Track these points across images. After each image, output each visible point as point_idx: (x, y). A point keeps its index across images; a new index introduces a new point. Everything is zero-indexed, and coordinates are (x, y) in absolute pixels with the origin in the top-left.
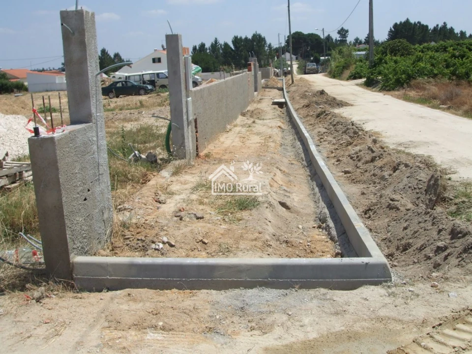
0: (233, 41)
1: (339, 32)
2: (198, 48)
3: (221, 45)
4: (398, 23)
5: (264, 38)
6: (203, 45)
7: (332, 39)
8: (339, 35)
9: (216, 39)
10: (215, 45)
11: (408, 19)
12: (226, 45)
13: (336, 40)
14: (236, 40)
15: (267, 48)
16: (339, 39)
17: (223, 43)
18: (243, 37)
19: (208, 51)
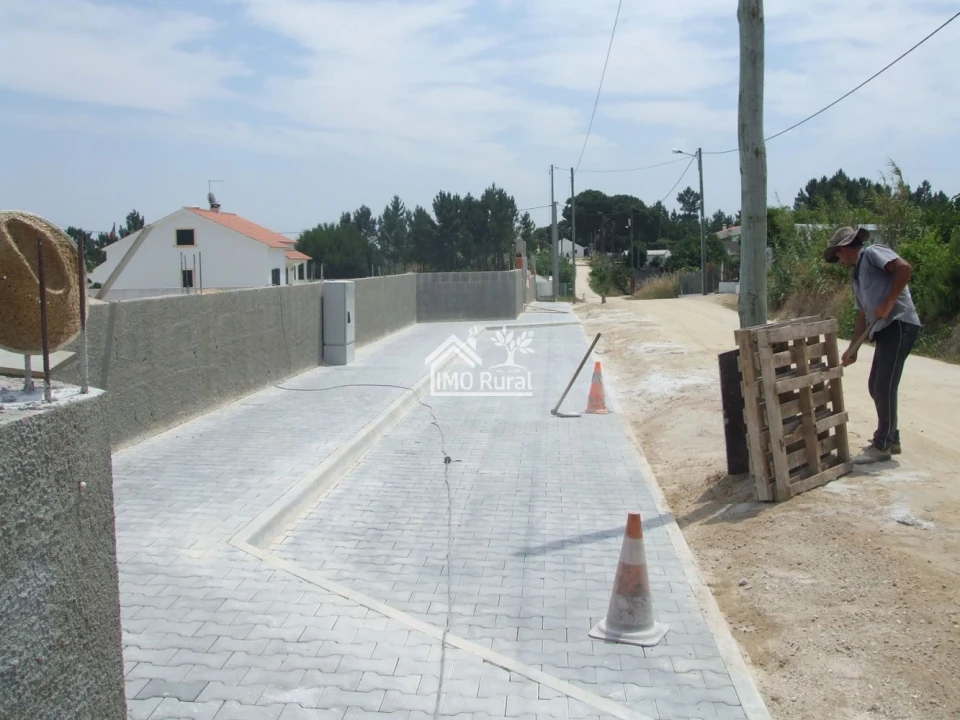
0: (435, 206)
1: (681, 198)
2: (352, 218)
3: (409, 214)
4: (819, 180)
5: (513, 201)
6: (365, 213)
7: (666, 213)
8: (681, 205)
9: (397, 198)
10: (394, 212)
11: (841, 171)
12: (420, 213)
13: (674, 214)
14: (444, 203)
15: (517, 225)
16: (682, 213)
17: (413, 210)
18: (463, 197)
19: (377, 227)
